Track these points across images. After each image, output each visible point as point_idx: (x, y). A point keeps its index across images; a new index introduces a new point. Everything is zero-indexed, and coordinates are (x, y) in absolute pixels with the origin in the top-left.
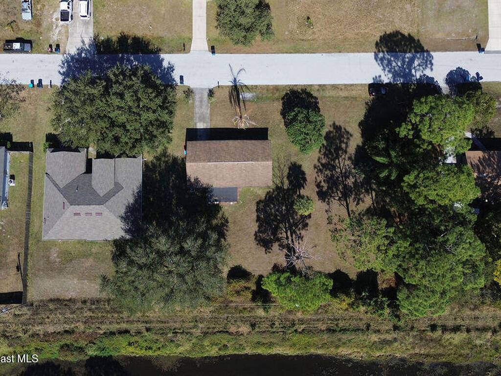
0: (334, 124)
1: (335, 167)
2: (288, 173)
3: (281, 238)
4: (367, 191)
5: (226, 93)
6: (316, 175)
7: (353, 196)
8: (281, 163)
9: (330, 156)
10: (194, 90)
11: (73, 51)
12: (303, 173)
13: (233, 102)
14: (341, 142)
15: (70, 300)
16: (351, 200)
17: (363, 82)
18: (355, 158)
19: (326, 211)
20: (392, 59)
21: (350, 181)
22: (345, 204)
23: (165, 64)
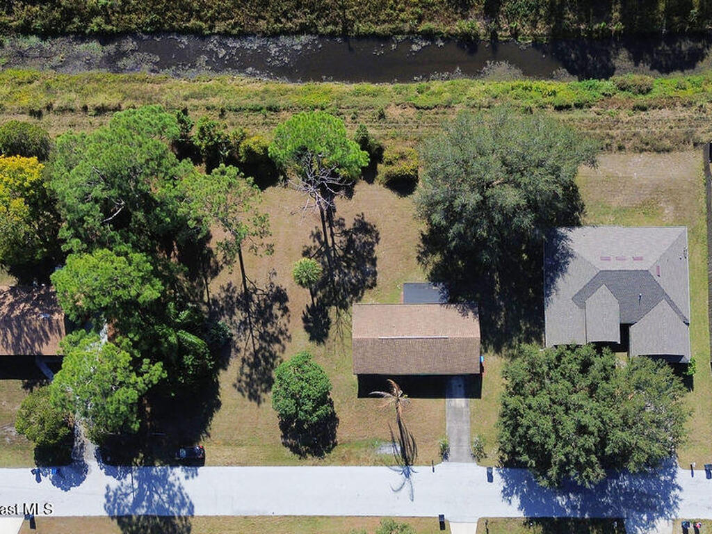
0: (259, 403)
1: (260, 338)
2: (329, 329)
3: (342, 236)
4: (215, 302)
5: (422, 453)
6: (288, 326)
7: (236, 295)
8: (339, 344)
9: (267, 354)
10: (471, 458)
11: (661, 523)
12: (307, 329)
13: (411, 440)
14: (250, 376)
15: (642, 151)
16: (240, 290)
17: (212, 468)
18: (231, 351)
19: (275, 274)
20: (167, 506)
21: (239, 316)
22: (248, 283)
23: (516, 501)
